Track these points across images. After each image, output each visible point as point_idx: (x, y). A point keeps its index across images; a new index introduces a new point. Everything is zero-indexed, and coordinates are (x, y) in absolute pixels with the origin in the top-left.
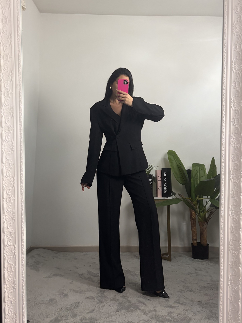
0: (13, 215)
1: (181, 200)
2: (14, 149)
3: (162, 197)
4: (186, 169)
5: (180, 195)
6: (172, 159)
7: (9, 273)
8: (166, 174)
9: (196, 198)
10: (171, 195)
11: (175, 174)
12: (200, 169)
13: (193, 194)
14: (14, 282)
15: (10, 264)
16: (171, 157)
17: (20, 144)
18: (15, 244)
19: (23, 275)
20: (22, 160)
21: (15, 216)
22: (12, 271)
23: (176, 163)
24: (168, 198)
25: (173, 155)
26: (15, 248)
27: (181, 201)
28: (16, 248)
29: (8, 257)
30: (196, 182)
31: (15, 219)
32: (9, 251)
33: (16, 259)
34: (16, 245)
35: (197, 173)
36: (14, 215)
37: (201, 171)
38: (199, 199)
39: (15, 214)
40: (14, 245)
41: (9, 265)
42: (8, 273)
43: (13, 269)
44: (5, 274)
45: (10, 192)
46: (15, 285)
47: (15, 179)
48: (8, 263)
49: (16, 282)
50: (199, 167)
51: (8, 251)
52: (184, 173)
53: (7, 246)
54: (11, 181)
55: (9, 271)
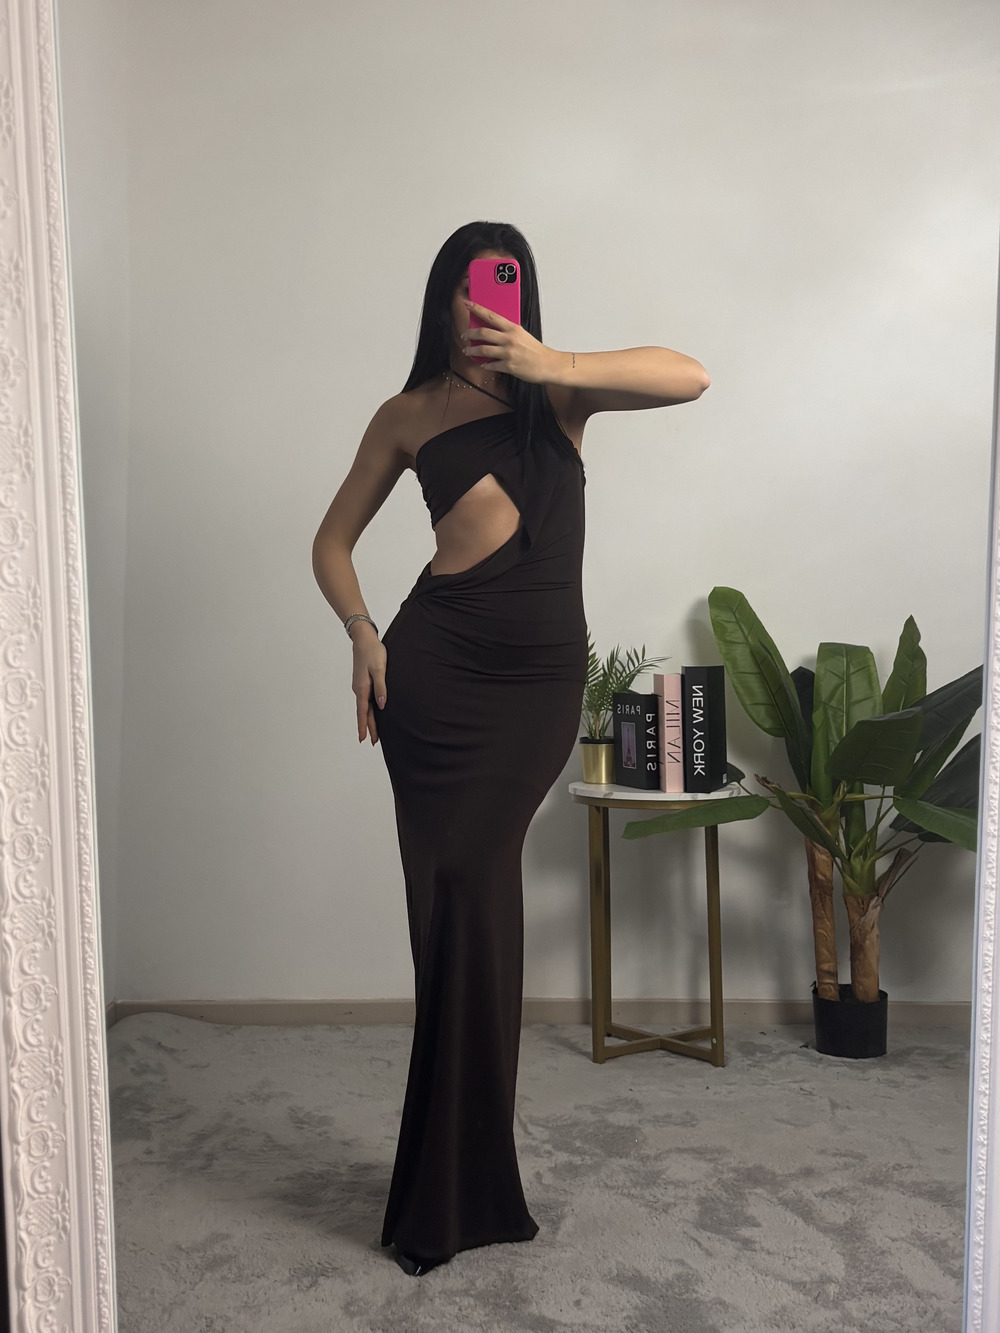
0: (43, 915)
1: (768, 803)
2: (41, 619)
3: (686, 790)
4: (791, 667)
5: (763, 781)
6: (727, 625)
7: (35, 1164)
8: (701, 694)
9: (834, 793)
10: (725, 781)
11: (741, 691)
12: (852, 670)
13: (822, 778)
14: (59, 1200)
15: (42, 1126)
16: (724, 616)
17: (69, 596)
18: (60, 1037)
19: (98, 1172)
20: (79, 668)
21: (52, 919)
22: (50, 1153)
23: (748, 643)
24: (712, 793)
25: (731, 610)
26: (60, 1058)
27: (767, 807)
28: (62, 1055)
29: (29, 1095)
30: (832, 723)
31: (53, 930)
32: (32, 1067)
33: (67, 1102)
34: (62, 1043)
35: (837, 687)
36: (50, 913)
37: (853, 678)
38: (848, 796)
39: (52, 910)
40: (54, 1043)
41: (35, 1131)
42: (30, 1162)
43: (54, 1147)
44: (21, 1167)
45: (27, 811)
46: (64, 1214)
47: (48, 757)
48: (31, 1120)
49: (69, 1202)
50: (847, 658)
51: (29, 1068)
52: (781, 688)
53: (22, 1047)
54: (33, 765)
55: (35, 1153)
